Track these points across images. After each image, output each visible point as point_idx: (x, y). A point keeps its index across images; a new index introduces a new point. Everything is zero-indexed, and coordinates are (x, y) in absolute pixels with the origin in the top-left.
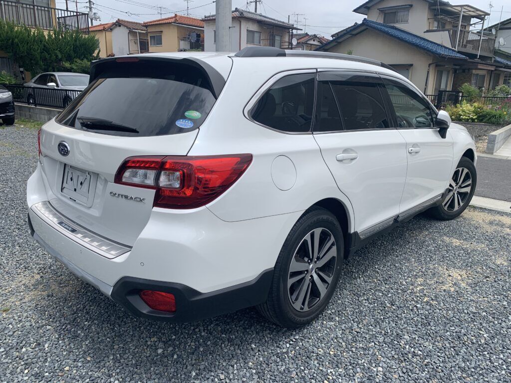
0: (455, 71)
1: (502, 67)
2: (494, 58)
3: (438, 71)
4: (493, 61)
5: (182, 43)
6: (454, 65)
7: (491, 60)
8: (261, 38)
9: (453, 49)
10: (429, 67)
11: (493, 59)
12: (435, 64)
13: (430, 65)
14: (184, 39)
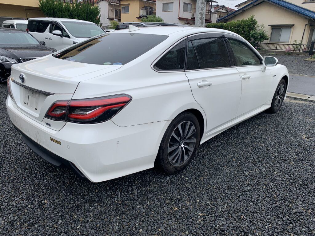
3: (311, 29)
5: (142, 11)
8: (192, 8)
12: (310, 25)
13: (306, 25)
14: (143, 9)
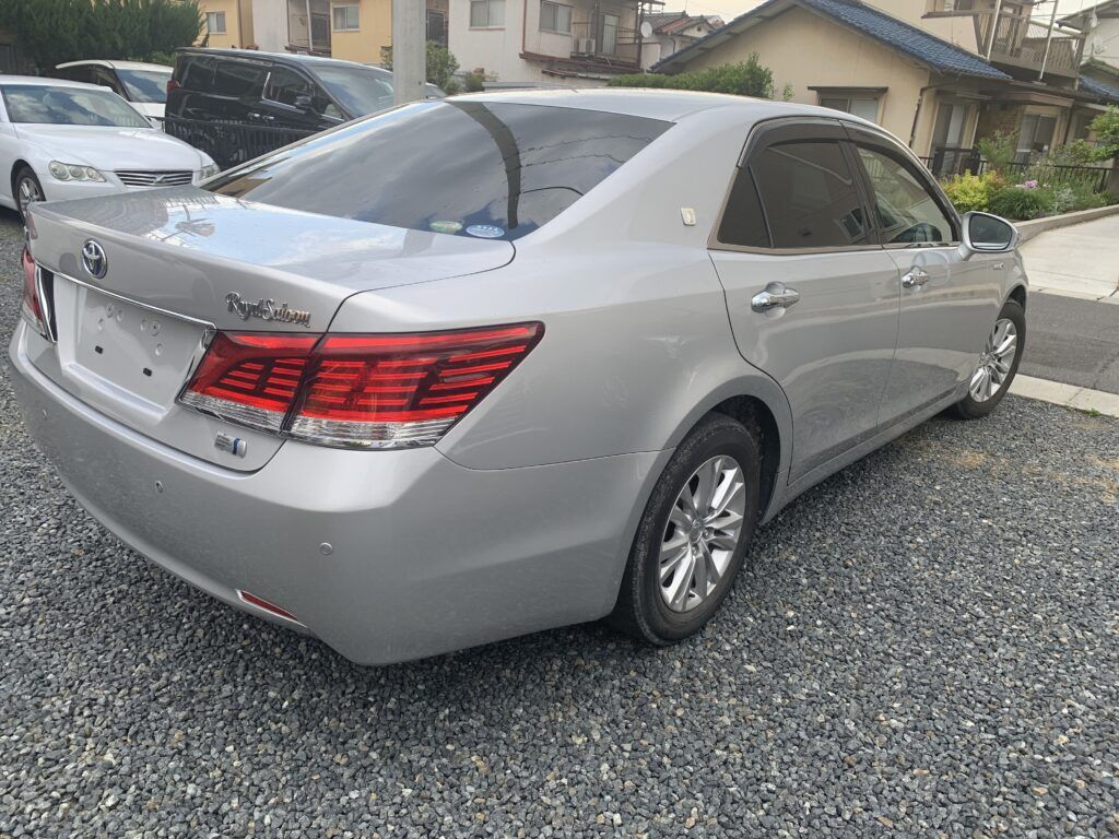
0: (982, 107)
1: (1094, 102)
2: (1080, 80)
3: (941, 104)
4: (1076, 88)
6: (981, 93)
7: (1073, 86)
8: (573, 21)
9: (982, 56)
10: (921, 94)
11: (1077, 83)
12: (934, 89)
13: (923, 90)
